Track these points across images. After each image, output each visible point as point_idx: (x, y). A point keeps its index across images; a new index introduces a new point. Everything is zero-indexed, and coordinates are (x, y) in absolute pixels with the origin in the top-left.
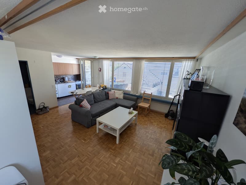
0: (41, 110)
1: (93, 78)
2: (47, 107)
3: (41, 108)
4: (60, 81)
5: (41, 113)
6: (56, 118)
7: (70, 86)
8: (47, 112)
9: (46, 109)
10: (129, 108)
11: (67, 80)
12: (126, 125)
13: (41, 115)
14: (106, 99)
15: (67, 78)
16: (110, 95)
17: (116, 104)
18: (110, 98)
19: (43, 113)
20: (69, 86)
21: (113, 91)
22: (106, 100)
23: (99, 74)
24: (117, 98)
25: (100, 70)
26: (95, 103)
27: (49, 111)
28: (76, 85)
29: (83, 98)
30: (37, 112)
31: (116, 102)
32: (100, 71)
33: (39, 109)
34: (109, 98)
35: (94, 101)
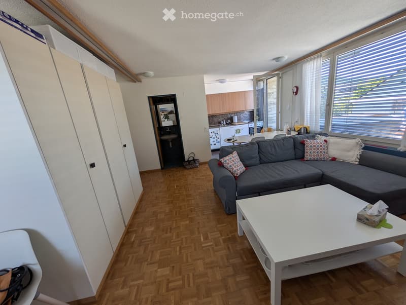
0: (189, 163)
1: (281, 112)
2: (197, 160)
3: (190, 160)
4: (226, 123)
5: (188, 167)
6: (198, 179)
7: (238, 131)
8: (195, 167)
9: (195, 162)
10: (371, 198)
11: (237, 121)
12: (340, 255)
13: (188, 169)
14: (296, 159)
15: (236, 117)
16: (307, 149)
17: (323, 174)
18: (307, 156)
19: (191, 168)
20: (236, 131)
21: (324, 138)
22: (294, 161)
23: (293, 102)
24: (334, 159)
25: (295, 91)
26: (261, 163)
27: (197, 167)
28: (249, 128)
29: (232, 148)
30: (185, 164)
31: (324, 170)
32: (296, 93)
33: (188, 161)
34: (303, 157)
35: (258, 159)
